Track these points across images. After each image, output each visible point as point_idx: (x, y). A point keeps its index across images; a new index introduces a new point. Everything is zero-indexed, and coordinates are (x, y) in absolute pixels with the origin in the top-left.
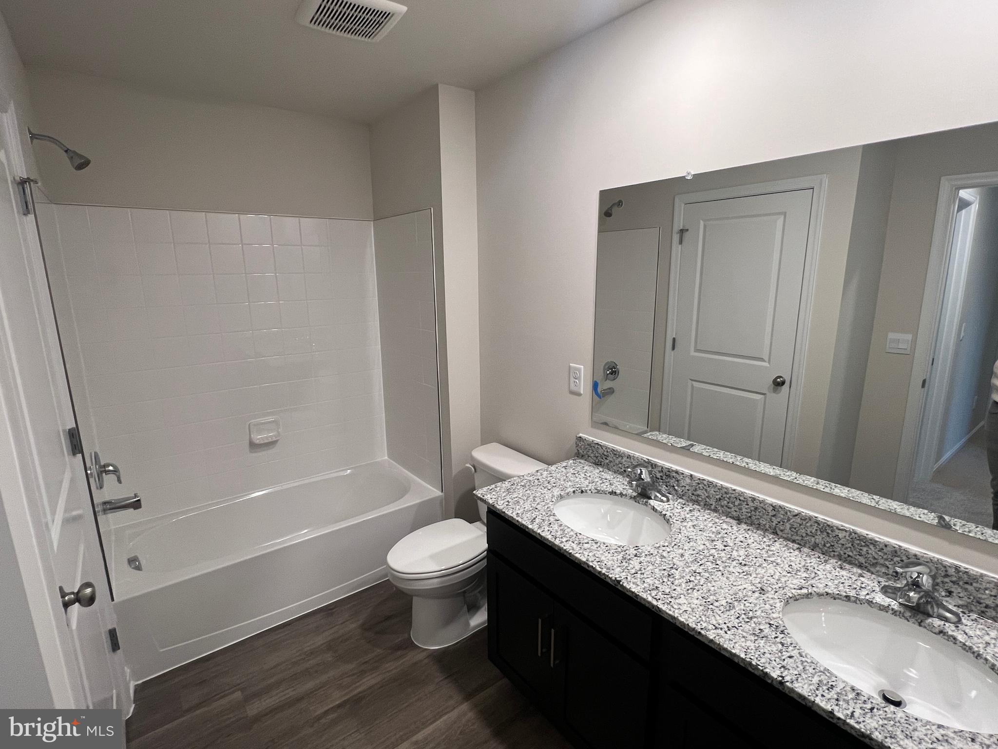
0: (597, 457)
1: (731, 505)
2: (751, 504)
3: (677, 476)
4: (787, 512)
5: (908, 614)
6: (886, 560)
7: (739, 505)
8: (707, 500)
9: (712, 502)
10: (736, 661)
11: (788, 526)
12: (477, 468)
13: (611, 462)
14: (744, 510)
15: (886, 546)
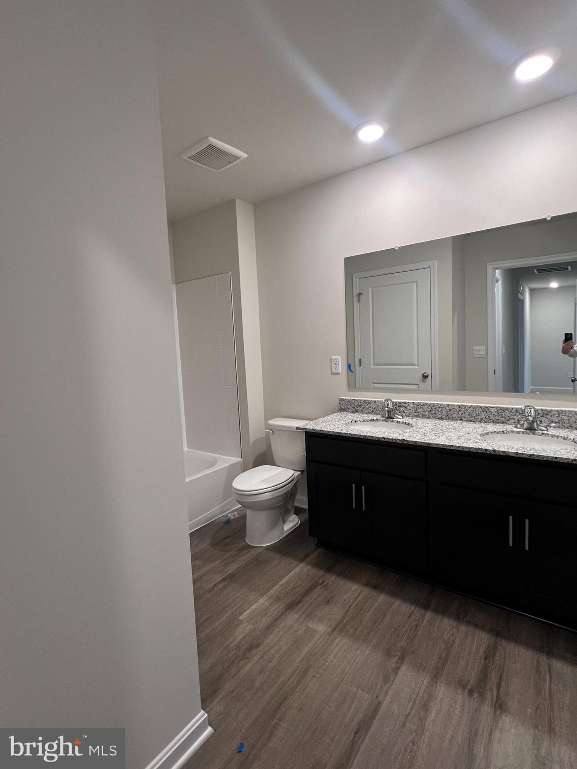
0: (354, 408)
1: (437, 412)
2: (447, 408)
3: (405, 405)
4: (465, 406)
5: (528, 431)
6: (514, 415)
7: (441, 410)
8: (424, 413)
9: (427, 413)
10: (472, 451)
11: (467, 413)
12: (274, 431)
13: (363, 408)
14: (444, 412)
15: (512, 409)
